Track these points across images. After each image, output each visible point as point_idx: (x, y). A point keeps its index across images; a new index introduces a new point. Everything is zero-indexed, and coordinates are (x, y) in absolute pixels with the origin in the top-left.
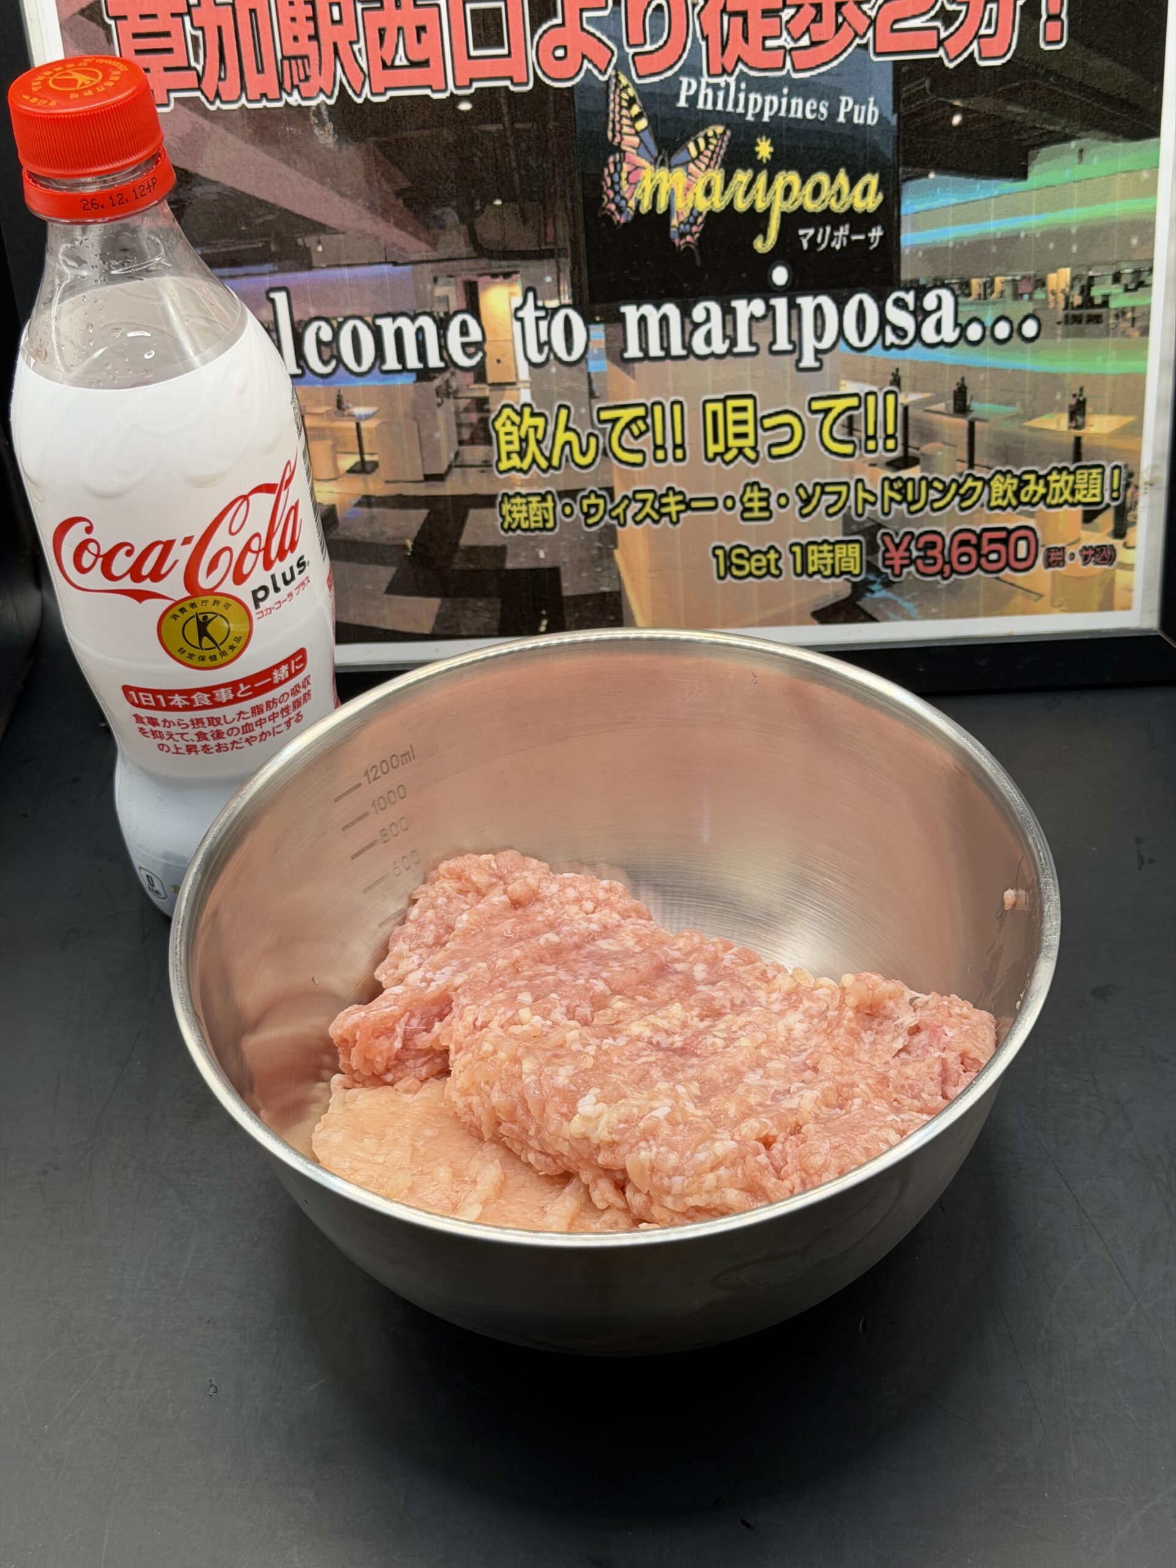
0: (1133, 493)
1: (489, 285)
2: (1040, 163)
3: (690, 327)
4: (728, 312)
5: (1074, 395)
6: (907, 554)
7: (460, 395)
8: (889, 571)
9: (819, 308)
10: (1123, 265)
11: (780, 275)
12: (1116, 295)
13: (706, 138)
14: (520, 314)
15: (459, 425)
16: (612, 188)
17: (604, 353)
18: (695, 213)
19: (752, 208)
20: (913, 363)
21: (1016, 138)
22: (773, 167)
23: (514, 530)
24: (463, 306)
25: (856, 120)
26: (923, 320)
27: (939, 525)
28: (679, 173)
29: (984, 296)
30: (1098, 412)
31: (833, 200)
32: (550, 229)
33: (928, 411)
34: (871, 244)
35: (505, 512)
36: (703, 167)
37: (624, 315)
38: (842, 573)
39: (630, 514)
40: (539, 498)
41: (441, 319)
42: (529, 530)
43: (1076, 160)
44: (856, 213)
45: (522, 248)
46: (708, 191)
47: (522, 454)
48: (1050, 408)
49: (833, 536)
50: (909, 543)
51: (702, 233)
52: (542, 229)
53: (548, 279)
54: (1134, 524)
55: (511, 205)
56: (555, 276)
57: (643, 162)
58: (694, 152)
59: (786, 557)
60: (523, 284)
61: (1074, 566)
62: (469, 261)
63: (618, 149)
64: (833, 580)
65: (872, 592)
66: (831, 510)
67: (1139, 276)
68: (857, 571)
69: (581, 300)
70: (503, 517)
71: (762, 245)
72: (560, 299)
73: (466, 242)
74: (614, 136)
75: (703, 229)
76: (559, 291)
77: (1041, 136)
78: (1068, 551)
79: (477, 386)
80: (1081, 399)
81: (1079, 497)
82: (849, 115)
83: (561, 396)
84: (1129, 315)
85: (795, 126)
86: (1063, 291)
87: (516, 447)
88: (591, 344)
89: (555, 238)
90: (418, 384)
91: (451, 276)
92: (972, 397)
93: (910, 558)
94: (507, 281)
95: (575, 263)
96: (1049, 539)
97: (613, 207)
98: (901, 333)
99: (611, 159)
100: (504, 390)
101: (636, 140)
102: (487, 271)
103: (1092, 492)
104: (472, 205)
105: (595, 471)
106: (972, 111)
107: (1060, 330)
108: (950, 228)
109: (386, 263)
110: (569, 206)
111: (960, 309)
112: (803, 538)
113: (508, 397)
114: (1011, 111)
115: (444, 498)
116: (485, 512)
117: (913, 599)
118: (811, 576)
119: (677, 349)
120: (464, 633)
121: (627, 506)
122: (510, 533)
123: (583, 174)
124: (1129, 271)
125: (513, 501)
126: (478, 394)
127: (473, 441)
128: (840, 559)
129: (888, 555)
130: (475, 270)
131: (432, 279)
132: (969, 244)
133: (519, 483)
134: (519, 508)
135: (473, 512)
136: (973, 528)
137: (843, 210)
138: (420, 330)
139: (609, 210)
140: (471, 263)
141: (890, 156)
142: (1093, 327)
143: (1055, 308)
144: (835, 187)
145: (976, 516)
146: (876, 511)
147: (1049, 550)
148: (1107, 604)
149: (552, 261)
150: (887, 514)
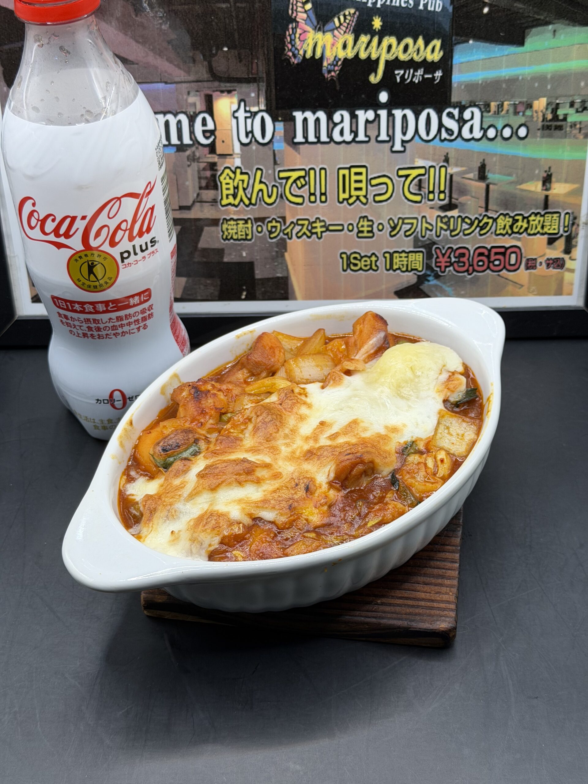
0: (576, 229)
1: (219, 97)
2: (532, 37)
3: (332, 125)
4: (354, 117)
5: (546, 171)
6: (449, 260)
7: (201, 160)
8: (438, 269)
9: (404, 116)
10: (576, 97)
11: (383, 97)
12: (572, 114)
13: (345, 16)
14: (236, 115)
15: (200, 178)
16: (290, 43)
17: (283, 138)
18: (337, 59)
19: (369, 57)
20: (457, 150)
21: (518, 22)
22: (382, 34)
23: (229, 240)
24: (204, 108)
25: (429, 8)
26: (463, 126)
27: (468, 244)
28: (329, 35)
29: (497, 113)
30: (558, 181)
31: (415, 53)
32: (255, 66)
33: (463, 178)
34: (435, 80)
35: (224, 229)
36: (342, 32)
37: (295, 117)
38: (412, 270)
39: (294, 232)
40: (243, 222)
41: (191, 116)
42: (237, 240)
43: (552, 36)
44: (427, 62)
45: (238, 76)
46: (345, 47)
47: (235, 196)
48: (531, 178)
49: (408, 248)
50: (450, 254)
51: (341, 70)
52: (250, 65)
53: (253, 95)
54: (576, 246)
55: (233, 51)
56: (257, 93)
57: (308, 28)
58: (337, 24)
59: (381, 260)
60: (238, 97)
61: (542, 269)
62: (208, 83)
63: (294, 20)
64: (407, 273)
65: (429, 281)
66: (408, 234)
67: (584, 104)
68: (420, 269)
69: (271, 107)
70: (223, 232)
71: (374, 79)
72: (259, 107)
73: (207, 72)
74: (292, 13)
75: (341, 68)
76: (259, 102)
77: (533, 21)
78: (539, 261)
79: (210, 156)
80: (549, 173)
81: (546, 230)
82: (426, 5)
83: (258, 163)
84: (578, 126)
85: (394, 10)
86: (542, 111)
87: (231, 191)
88: (276, 133)
89: (257, 71)
90: (177, 153)
91: (197, 91)
92: (488, 171)
93: (450, 262)
94: (229, 95)
95: (268, 86)
96: (528, 254)
97: (290, 54)
98: (450, 133)
99: (290, 26)
100: (226, 158)
101: (305, 16)
102: (218, 89)
103: (553, 227)
104: (211, 51)
105: (276, 207)
106: (495, 6)
107: (539, 133)
108: (480, 72)
109: (161, 82)
110: (266, 53)
111: (484, 119)
112: (391, 249)
113: (228, 162)
114: (516, 7)
115: (190, 220)
116: (213, 229)
117: (451, 286)
118: (395, 271)
119: (324, 137)
120: (199, 298)
121: (293, 228)
122: (227, 242)
123: (274, 34)
124: (579, 101)
125: (229, 223)
126: (210, 160)
127: (207, 188)
128: (412, 261)
129: (438, 260)
130: (211, 88)
131: (187, 93)
132: (491, 82)
133: (232, 213)
134: (232, 227)
135: (206, 229)
136: (486, 246)
137: (420, 60)
138: (179, 122)
139: (288, 56)
140: (209, 84)
141: (447, 29)
142: (558, 132)
143: (537, 120)
144: (416, 47)
145: (488, 239)
146: (432, 235)
147: (528, 260)
148: (559, 292)
149: (255, 84)
150: (438, 236)
